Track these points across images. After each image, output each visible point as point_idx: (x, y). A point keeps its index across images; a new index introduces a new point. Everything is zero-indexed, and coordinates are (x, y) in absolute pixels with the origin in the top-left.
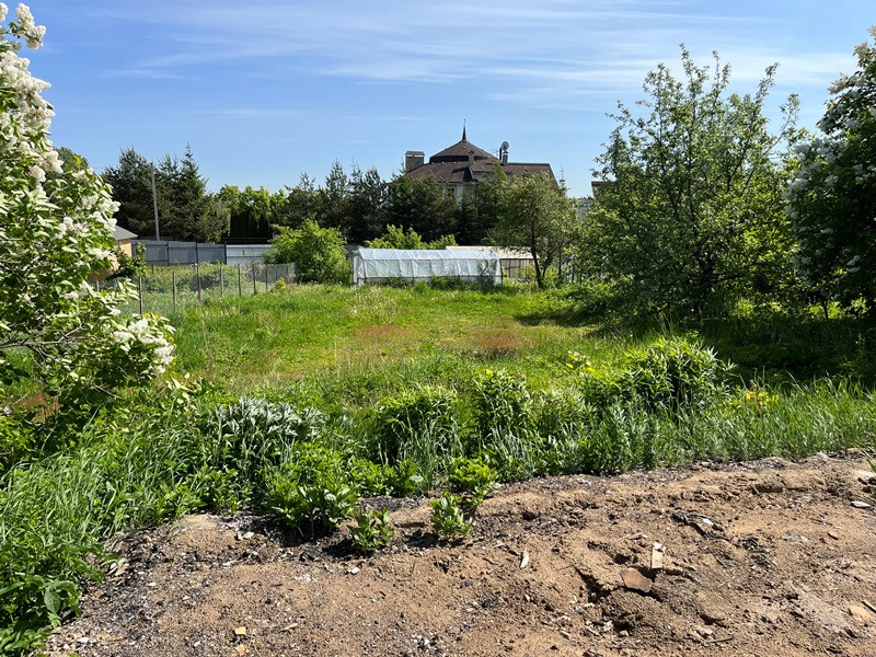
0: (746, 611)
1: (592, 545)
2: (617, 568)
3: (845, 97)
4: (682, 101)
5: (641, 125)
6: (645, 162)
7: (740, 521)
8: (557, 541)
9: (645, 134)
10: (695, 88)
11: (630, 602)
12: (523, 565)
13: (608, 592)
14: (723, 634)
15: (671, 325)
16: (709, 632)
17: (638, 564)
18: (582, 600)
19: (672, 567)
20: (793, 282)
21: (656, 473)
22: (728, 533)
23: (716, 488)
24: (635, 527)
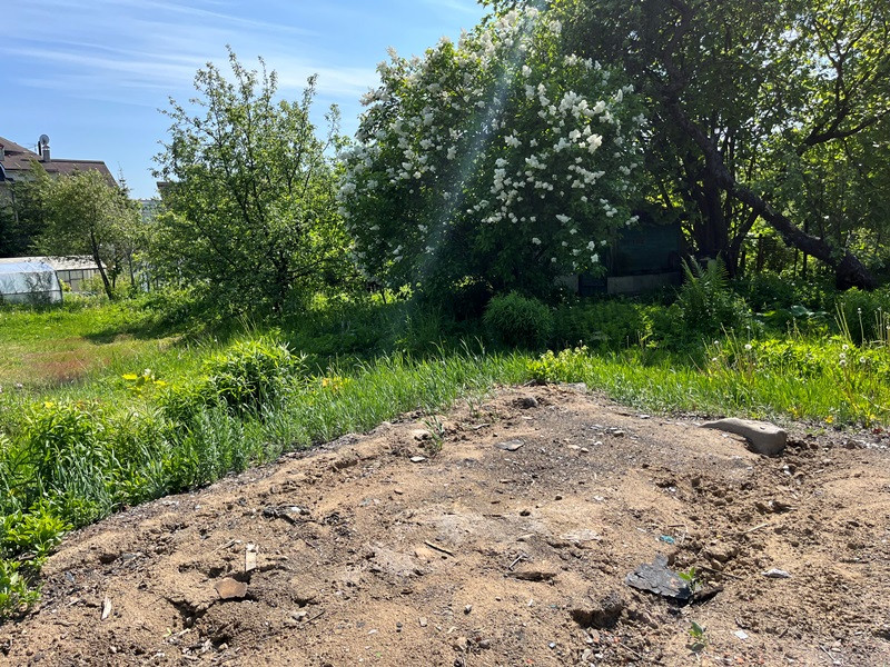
0: (334, 582)
1: (183, 568)
2: (212, 582)
3: (374, 111)
4: (236, 103)
5: (198, 124)
6: (208, 163)
7: (324, 500)
8: (143, 576)
9: (203, 134)
10: (246, 91)
11: (225, 614)
12: (104, 616)
13: (204, 611)
14: (316, 610)
15: (254, 325)
16: (303, 613)
17: (233, 571)
18: (176, 629)
19: (266, 564)
20: (356, 275)
21: (246, 476)
22: (314, 515)
23: (302, 475)
24: (228, 535)
